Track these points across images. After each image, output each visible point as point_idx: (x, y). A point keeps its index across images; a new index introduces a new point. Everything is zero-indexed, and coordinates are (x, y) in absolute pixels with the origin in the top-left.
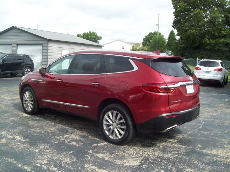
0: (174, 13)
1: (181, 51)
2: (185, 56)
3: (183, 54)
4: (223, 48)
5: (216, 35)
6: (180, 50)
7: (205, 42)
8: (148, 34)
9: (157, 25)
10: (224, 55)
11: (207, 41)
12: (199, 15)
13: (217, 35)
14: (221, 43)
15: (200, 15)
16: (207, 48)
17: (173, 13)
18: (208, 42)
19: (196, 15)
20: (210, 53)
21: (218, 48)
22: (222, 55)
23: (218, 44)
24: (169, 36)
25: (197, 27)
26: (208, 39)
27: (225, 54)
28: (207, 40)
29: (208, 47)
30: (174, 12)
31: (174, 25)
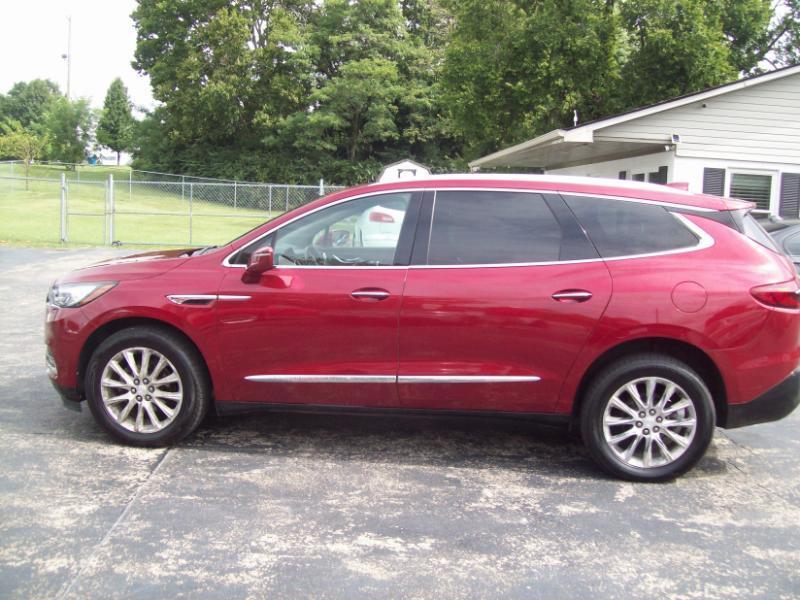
0: (134, 16)
1: (171, 154)
2: (186, 169)
3: (178, 162)
4: (318, 142)
5: (293, 102)
6: (164, 152)
7: (258, 123)
8: (11, 87)
9: (64, 57)
10: (318, 166)
11: (264, 121)
12: (235, 33)
13: (296, 99)
14: (311, 126)
15: (238, 31)
16: (263, 144)
17: (131, 16)
18: (269, 123)
19: (224, 30)
20: (275, 161)
21: (302, 141)
22: (312, 167)
23: (301, 130)
24: (108, 98)
25: (229, 73)
26: (268, 112)
27: (320, 163)
28: (266, 116)
29: (268, 140)
30: (134, 13)
31: (139, 61)
